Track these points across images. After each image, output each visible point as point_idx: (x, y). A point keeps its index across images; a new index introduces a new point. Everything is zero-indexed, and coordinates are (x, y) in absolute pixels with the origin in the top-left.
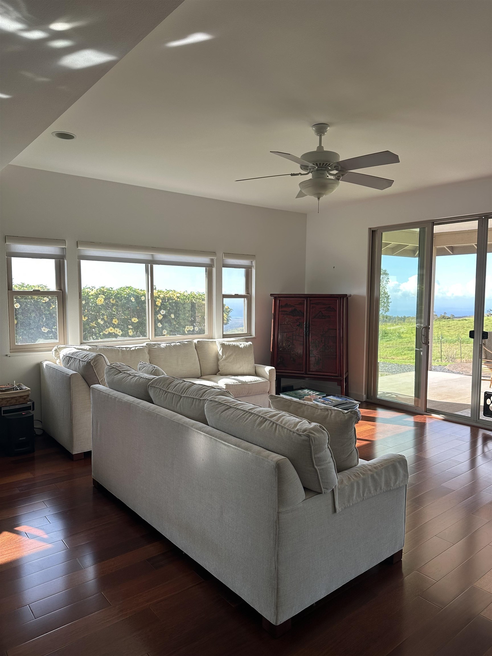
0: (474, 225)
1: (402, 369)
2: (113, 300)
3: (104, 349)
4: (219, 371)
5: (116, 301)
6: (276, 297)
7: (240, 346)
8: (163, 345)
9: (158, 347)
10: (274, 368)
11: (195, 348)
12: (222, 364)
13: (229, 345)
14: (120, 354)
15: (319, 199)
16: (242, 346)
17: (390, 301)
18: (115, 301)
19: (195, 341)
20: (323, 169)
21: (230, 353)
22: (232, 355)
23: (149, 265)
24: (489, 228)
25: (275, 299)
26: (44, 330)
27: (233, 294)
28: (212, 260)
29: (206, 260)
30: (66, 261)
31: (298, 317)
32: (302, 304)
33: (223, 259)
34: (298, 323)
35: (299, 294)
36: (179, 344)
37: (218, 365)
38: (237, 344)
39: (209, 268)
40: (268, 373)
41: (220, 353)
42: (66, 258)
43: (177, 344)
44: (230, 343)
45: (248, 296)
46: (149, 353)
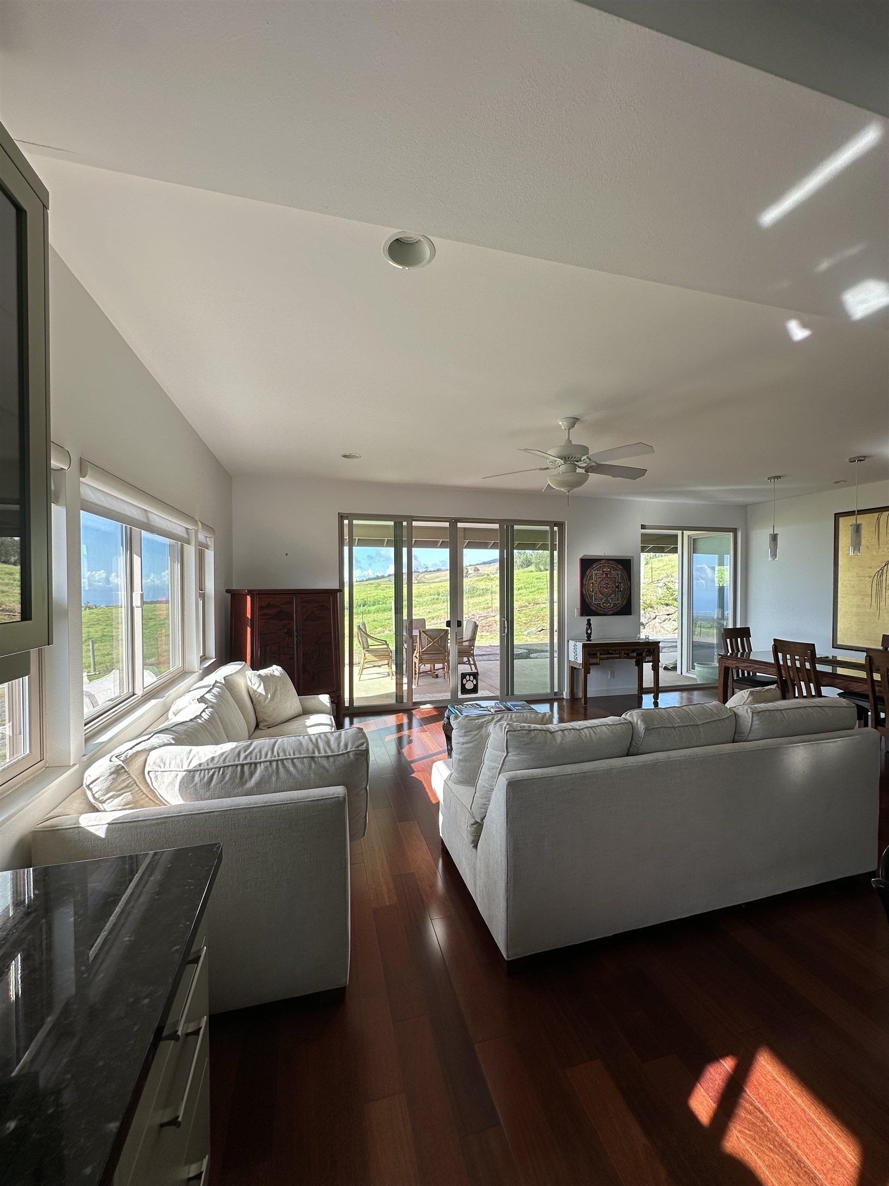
31: (286, 622)
32: (291, 603)
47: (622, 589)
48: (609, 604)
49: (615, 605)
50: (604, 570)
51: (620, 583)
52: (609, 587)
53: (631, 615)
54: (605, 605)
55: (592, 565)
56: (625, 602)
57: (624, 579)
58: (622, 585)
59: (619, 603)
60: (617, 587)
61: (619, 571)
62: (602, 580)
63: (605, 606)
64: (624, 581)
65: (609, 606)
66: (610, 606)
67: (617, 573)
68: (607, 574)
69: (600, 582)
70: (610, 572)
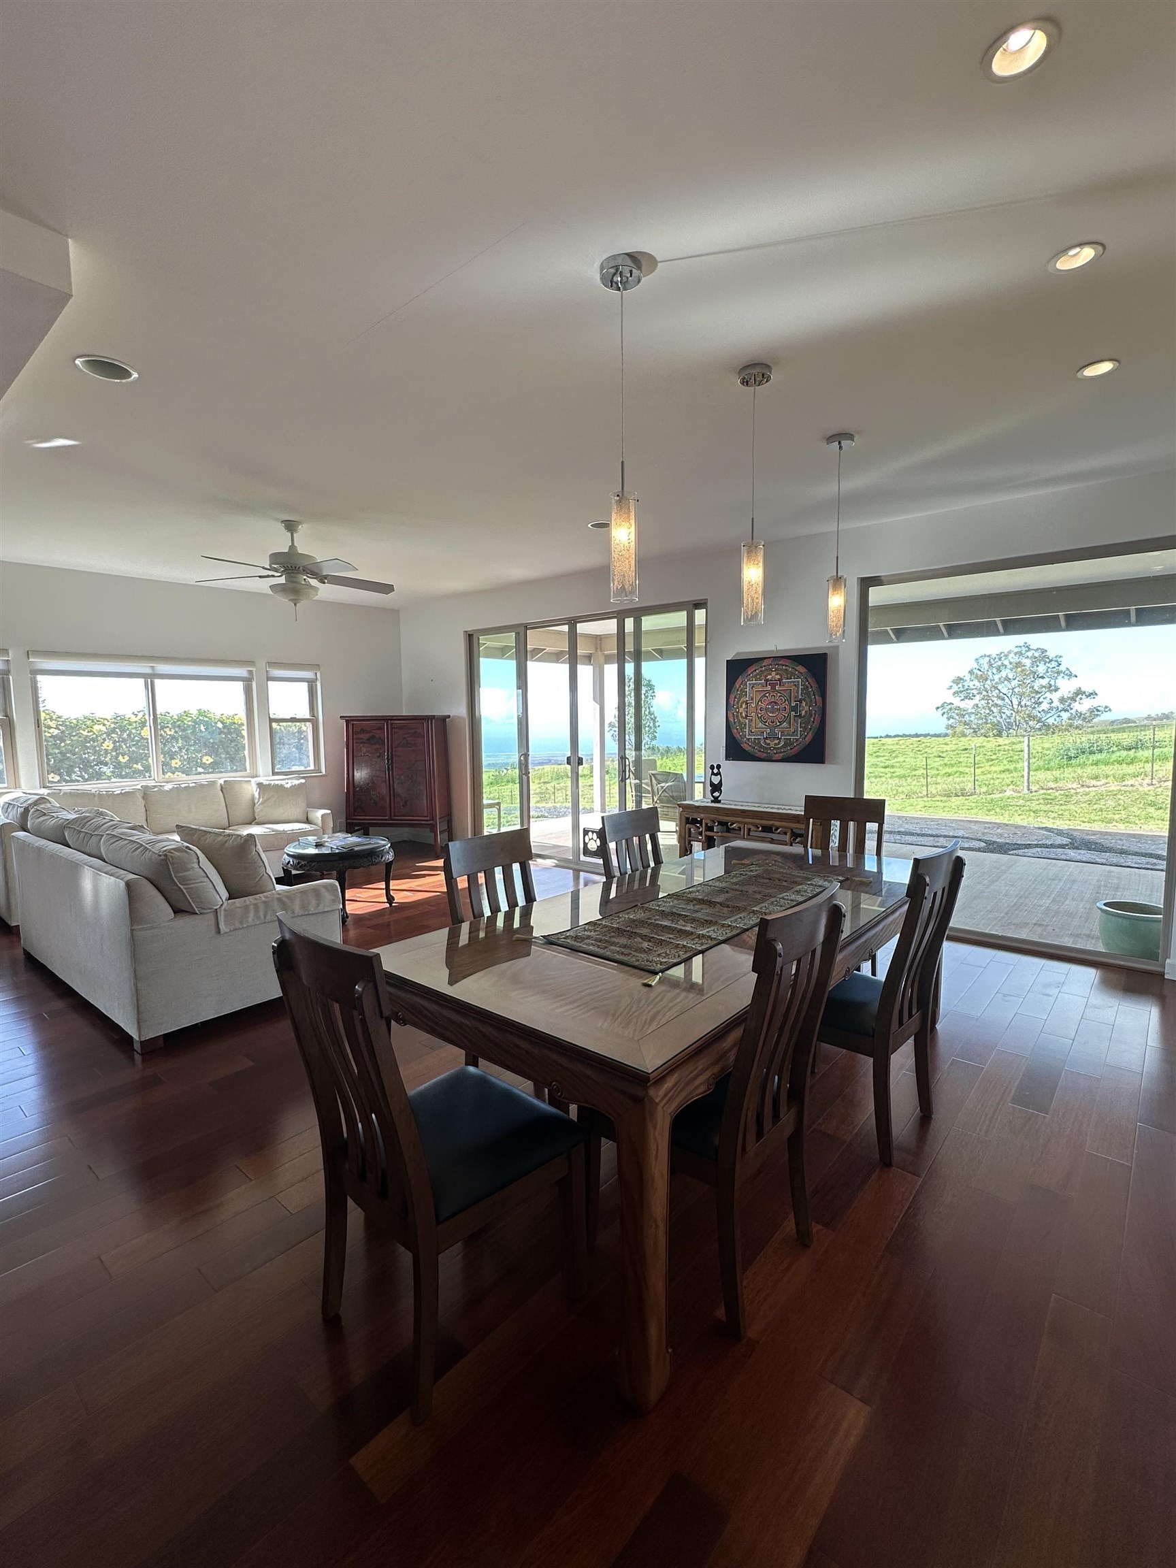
0: (565, 628)
1: (555, 813)
2: (170, 730)
3: (70, 792)
4: (256, 819)
5: (176, 732)
6: (349, 721)
7: (286, 786)
8: (168, 787)
9: (159, 790)
10: (329, 812)
11: (222, 790)
12: (258, 808)
13: (270, 785)
14: (96, 798)
15: (295, 605)
16: (288, 786)
17: (657, 724)
18: (173, 731)
19: (221, 781)
20: (294, 571)
21: (270, 795)
22: (273, 796)
23: (149, 680)
24: (643, 630)
25: (347, 721)
26: (53, 778)
27: (288, 717)
28: (250, 672)
29: (242, 672)
30: (11, 678)
31: (378, 746)
32: (381, 728)
33: (267, 671)
34: (378, 754)
35: (376, 716)
36: (194, 785)
37: (254, 812)
38: (283, 782)
39: (247, 681)
40: (320, 818)
41: (257, 795)
42: (12, 674)
43: (191, 785)
44: (271, 782)
45: (313, 720)
46: (143, 798)
47: (803, 713)
48: (777, 741)
49: (788, 743)
50: (769, 677)
51: (800, 701)
52: (779, 710)
53: (822, 762)
54: (768, 741)
55: (745, 669)
56: (810, 736)
57: (808, 694)
58: (804, 704)
59: (797, 740)
60: (794, 709)
61: (798, 677)
62: (765, 696)
63: (769, 744)
64: (810, 697)
65: (776, 744)
66: (779, 743)
67: (797, 682)
68: (773, 686)
69: (760, 700)
70: (779, 680)
